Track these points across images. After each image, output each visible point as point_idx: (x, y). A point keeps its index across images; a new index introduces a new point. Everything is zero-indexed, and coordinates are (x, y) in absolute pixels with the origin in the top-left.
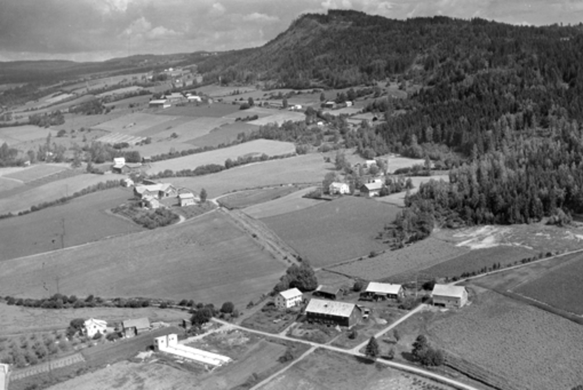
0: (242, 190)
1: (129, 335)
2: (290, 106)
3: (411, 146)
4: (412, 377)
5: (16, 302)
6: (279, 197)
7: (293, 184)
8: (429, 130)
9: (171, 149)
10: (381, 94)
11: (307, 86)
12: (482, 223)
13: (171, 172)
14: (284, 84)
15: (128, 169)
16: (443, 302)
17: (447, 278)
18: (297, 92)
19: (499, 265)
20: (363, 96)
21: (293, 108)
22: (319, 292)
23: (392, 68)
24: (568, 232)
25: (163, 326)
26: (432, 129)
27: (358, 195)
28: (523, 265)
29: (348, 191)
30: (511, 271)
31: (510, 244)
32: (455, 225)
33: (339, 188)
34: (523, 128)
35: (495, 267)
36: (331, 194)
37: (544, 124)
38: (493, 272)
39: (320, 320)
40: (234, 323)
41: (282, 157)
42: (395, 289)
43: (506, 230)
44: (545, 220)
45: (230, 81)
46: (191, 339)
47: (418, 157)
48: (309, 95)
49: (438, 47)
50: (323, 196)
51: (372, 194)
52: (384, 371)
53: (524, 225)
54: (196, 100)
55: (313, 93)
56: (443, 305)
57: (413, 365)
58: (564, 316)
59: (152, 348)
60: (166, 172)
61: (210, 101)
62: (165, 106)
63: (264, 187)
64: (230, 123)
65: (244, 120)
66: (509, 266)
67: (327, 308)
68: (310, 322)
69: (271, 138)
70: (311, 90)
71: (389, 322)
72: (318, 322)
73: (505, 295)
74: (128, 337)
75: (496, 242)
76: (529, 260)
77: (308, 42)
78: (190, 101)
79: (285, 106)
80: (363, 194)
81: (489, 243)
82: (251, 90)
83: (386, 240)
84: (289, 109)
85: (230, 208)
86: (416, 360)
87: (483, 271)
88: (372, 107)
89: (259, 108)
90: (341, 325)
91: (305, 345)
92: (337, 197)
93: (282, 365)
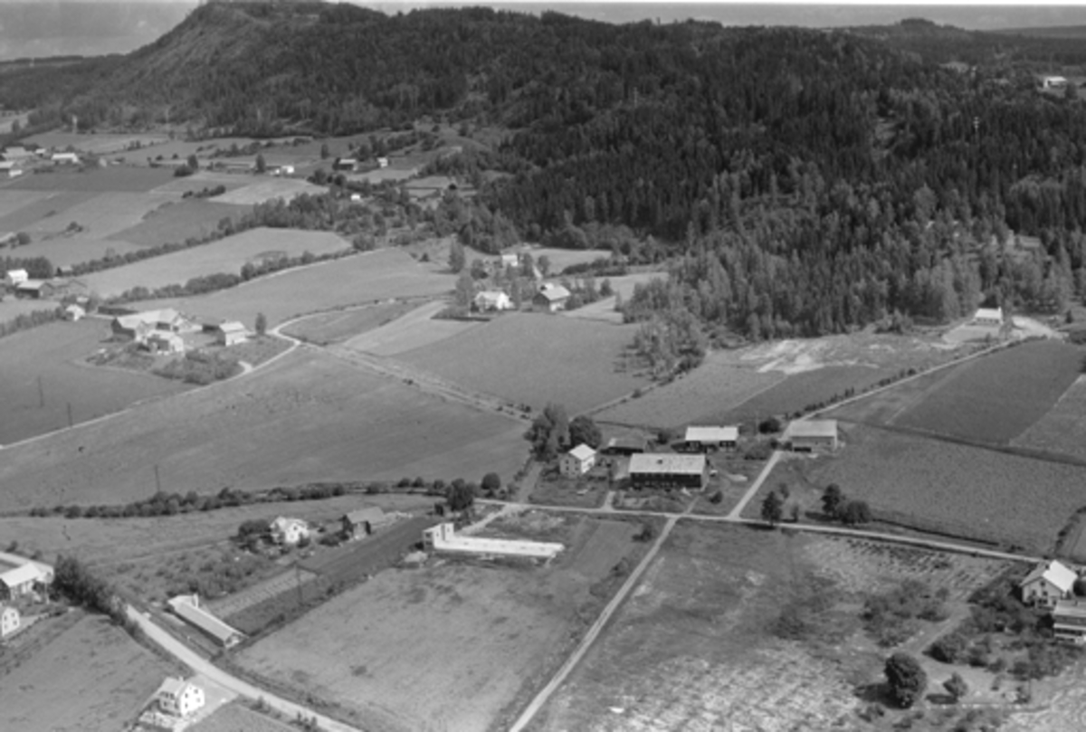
0: (309, 314)
1: (359, 535)
2: (271, 168)
3: (565, 230)
4: (843, 540)
5: (83, 512)
6: (388, 321)
7: (397, 299)
8: (589, 202)
9: (108, 251)
10: (434, 146)
11: (278, 133)
12: (775, 337)
13: (145, 290)
14: (231, 130)
15: (49, 290)
16: (808, 445)
17: (787, 415)
18: (264, 142)
19: (853, 391)
20: (401, 148)
21: (278, 171)
22: (612, 448)
23: (431, 98)
24: (915, 341)
25: (402, 519)
26: (593, 201)
27: (530, 310)
28: (883, 389)
29: (508, 304)
30: (871, 399)
31: (840, 364)
32: (731, 343)
33: (495, 301)
34: (752, 195)
35: (848, 394)
36: (481, 310)
37: (787, 189)
38: (847, 401)
39: (653, 484)
40: (516, 501)
41: (336, 256)
42: (730, 434)
43: (819, 344)
44: (870, 328)
45: (94, 124)
46: (468, 529)
47: (581, 247)
48: (290, 148)
49: (501, 61)
50: (470, 315)
51: (553, 307)
52: (796, 536)
53: (842, 336)
54: (69, 162)
55: (295, 144)
56: (808, 450)
57: (832, 525)
58: (987, 448)
59: (420, 546)
60: (137, 290)
61: (103, 162)
62: (13, 174)
63: (347, 306)
64: (176, 201)
65: (199, 196)
66: (865, 391)
67: (663, 465)
68: (636, 488)
69: (283, 226)
70: (291, 139)
71: (751, 479)
72: (650, 486)
73: (886, 428)
74: (357, 537)
75: (818, 362)
76: (888, 382)
77: (239, 51)
78: (57, 162)
79: (261, 169)
80: (537, 307)
81: (804, 364)
82: (161, 140)
83: (636, 372)
84: (272, 173)
85: (322, 341)
86: (834, 518)
87: (833, 400)
88: (435, 169)
89: (209, 173)
90: (688, 486)
91: (657, 517)
92: (494, 315)
93: (646, 546)
